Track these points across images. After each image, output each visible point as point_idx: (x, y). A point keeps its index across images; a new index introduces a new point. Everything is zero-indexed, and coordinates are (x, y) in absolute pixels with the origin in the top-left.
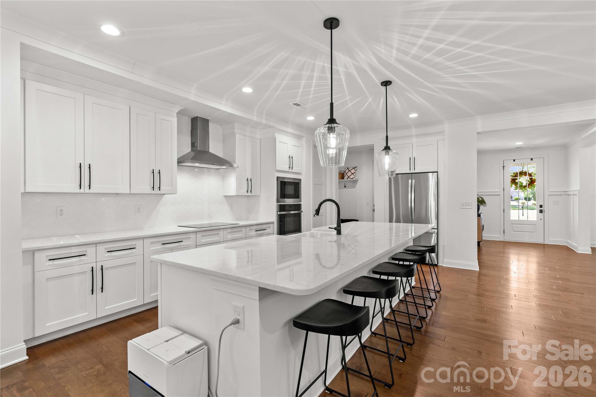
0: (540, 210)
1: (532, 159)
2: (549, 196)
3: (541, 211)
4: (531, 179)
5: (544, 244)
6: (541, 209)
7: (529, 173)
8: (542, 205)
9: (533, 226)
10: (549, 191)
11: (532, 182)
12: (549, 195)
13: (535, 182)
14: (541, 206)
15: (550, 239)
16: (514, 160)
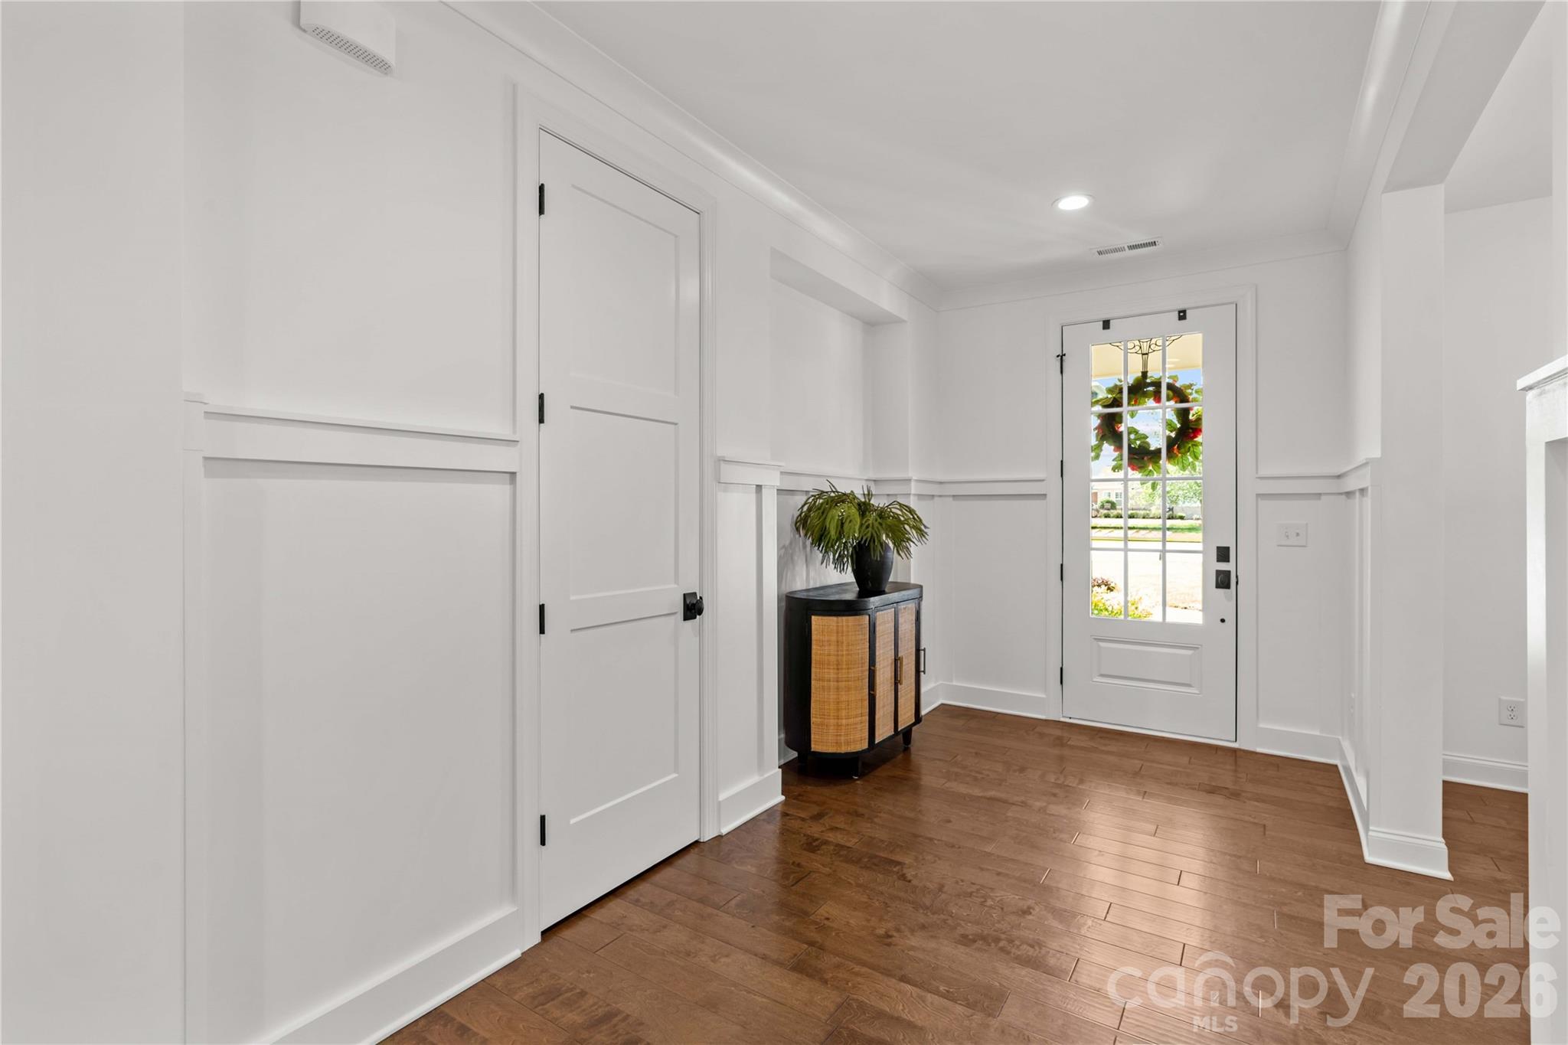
0: (1218, 573)
1: (1182, 315)
2: (1262, 503)
3: (1223, 581)
4: (1183, 414)
5: (1234, 751)
6: (1223, 566)
7: (1170, 387)
8: (1228, 549)
9: (1189, 652)
10: (1262, 473)
11: (1186, 432)
12: (1258, 495)
13: (1197, 431)
14: (1223, 554)
15: (1262, 725)
16: (1106, 325)
